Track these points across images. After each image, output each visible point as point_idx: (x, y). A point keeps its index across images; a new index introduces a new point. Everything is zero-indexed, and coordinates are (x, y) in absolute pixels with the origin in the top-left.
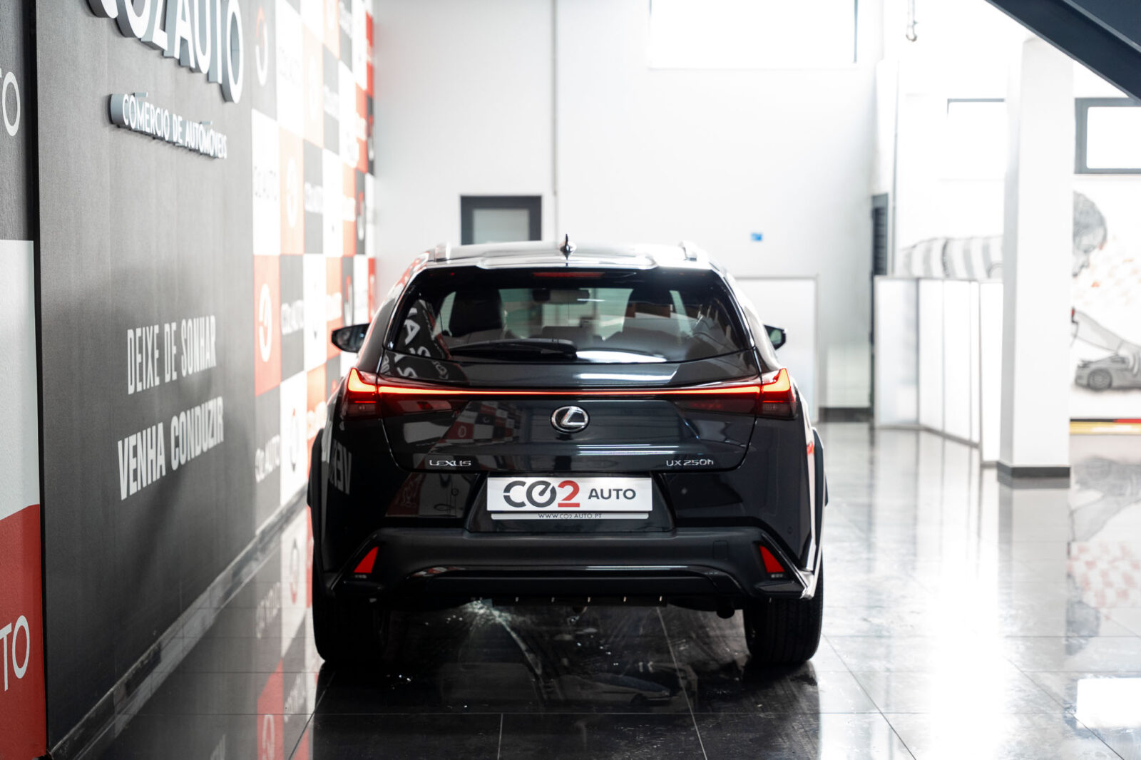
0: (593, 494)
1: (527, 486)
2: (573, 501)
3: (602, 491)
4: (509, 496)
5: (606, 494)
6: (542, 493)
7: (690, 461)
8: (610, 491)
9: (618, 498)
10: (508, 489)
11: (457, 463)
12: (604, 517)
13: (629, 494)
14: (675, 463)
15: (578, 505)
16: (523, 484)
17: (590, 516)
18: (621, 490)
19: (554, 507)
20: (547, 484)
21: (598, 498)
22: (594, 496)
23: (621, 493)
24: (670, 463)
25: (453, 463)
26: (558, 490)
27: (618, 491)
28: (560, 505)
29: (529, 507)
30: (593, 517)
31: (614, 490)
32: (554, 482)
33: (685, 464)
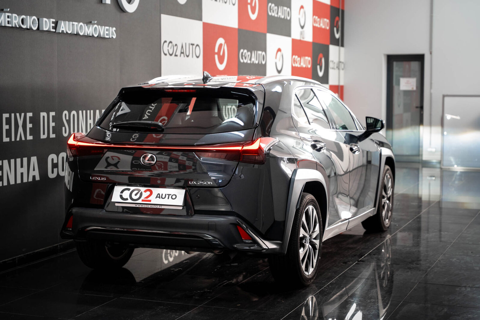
0: (159, 196)
1: (131, 191)
2: (149, 199)
3: (162, 194)
4: (122, 195)
5: (163, 197)
6: (136, 195)
7: (201, 182)
8: (166, 195)
9: (168, 198)
10: (122, 192)
11: (101, 179)
12: (163, 207)
13: (174, 197)
14: (193, 183)
15: (150, 201)
16: (129, 189)
17: (157, 206)
18: (171, 195)
19: (140, 201)
20: (139, 190)
21: (160, 198)
22: (158, 197)
23: (170, 196)
24: (191, 183)
25: (99, 178)
26: (143, 193)
27: (169, 195)
28: (143, 200)
29: (130, 201)
30: (158, 207)
31: (168, 194)
32: (143, 189)
33: (198, 184)
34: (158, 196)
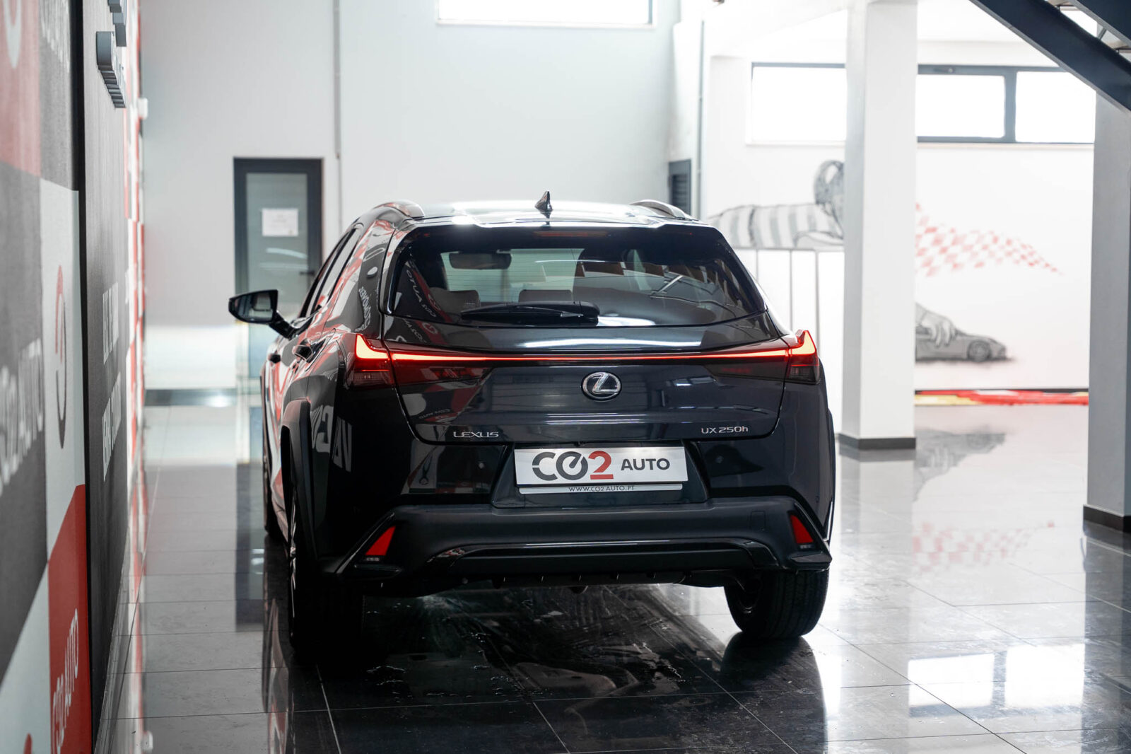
1: (556, 458)
2: (606, 472)
3: (635, 461)
4: (538, 469)
5: (639, 465)
6: (573, 465)
7: (725, 429)
8: (643, 460)
9: (651, 468)
10: (536, 461)
11: (484, 434)
12: (637, 488)
13: (663, 464)
14: (710, 430)
15: (611, 477)
16: (552, 455)
17: (622, 488)
18: (655, 460)
19: (586, 479)
20: (577, 455)
21: (631, 469)
22: (627, 467)
23: (654, 463)
24: (705, 431)
25: (479, 435)
26: (589, 461)
27: (651, 461)
28: (593, 477)
29: (561, 480)
30: (626, 489)
31: (647, 460)
32: (585, 453)
33: (720, 432)
34: (627, 465)
